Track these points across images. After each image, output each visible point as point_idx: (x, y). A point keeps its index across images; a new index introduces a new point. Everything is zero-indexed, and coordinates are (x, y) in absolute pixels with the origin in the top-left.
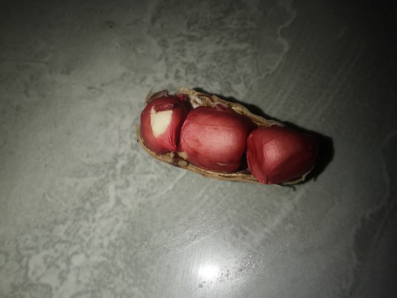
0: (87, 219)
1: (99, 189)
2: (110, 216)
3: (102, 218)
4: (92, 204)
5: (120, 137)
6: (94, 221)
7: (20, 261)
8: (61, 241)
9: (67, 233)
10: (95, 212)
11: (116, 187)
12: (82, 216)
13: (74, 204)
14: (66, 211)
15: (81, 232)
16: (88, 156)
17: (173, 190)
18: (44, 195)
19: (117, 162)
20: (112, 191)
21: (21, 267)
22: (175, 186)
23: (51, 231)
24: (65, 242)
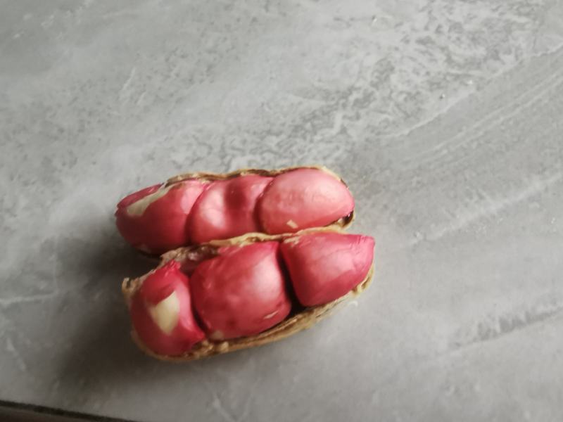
0: (304, 138)
1: (324, 114)
2: (330, 142)
3: (322, 141)
4: (313, 126)
5: (360, 72)
6: (312, 141)
7: (223, 157)
8: (270, 151)
9: (278, 145)
10: (315, 133)
11: (344, 117)
12: (299, 134)
13: (293, 121)
14: (283, 125)
15: (294, 148)
16: (320, 80)
17: (409, 135)
18: (263, 104)
19: (351, 93)
20: (338, 119)
21: (223, 164)
22: (411, 132)
23: (262, 138)
24: (275, 153)
